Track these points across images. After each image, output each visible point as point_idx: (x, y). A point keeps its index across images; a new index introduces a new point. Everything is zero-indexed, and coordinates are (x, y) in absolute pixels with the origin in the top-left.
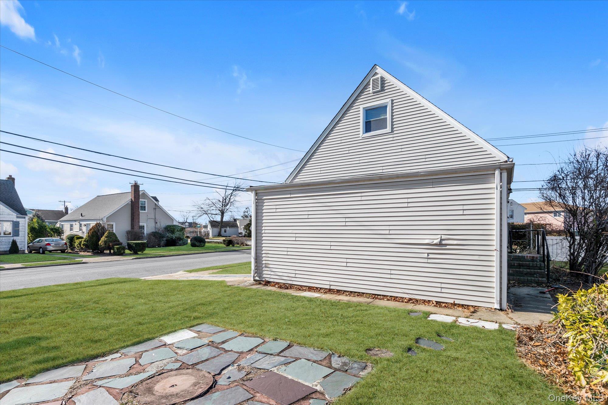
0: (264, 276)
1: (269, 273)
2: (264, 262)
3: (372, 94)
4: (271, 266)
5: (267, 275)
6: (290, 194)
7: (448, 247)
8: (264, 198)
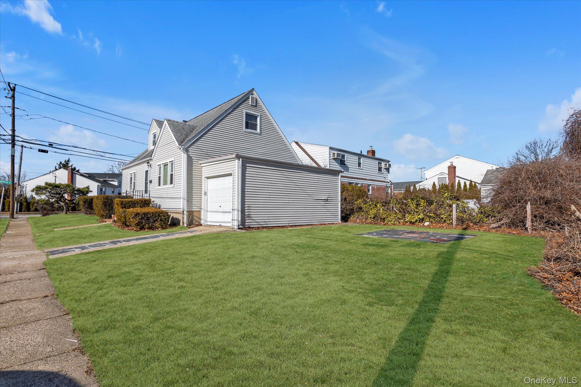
0: (246, 224)
1: (250, 221)
2: (246, 213)
3: (250, 106)
4: (252, 216)
5: (248, 222)
6: (267, 166)
7: (329, 201)
8: (247, 165)
